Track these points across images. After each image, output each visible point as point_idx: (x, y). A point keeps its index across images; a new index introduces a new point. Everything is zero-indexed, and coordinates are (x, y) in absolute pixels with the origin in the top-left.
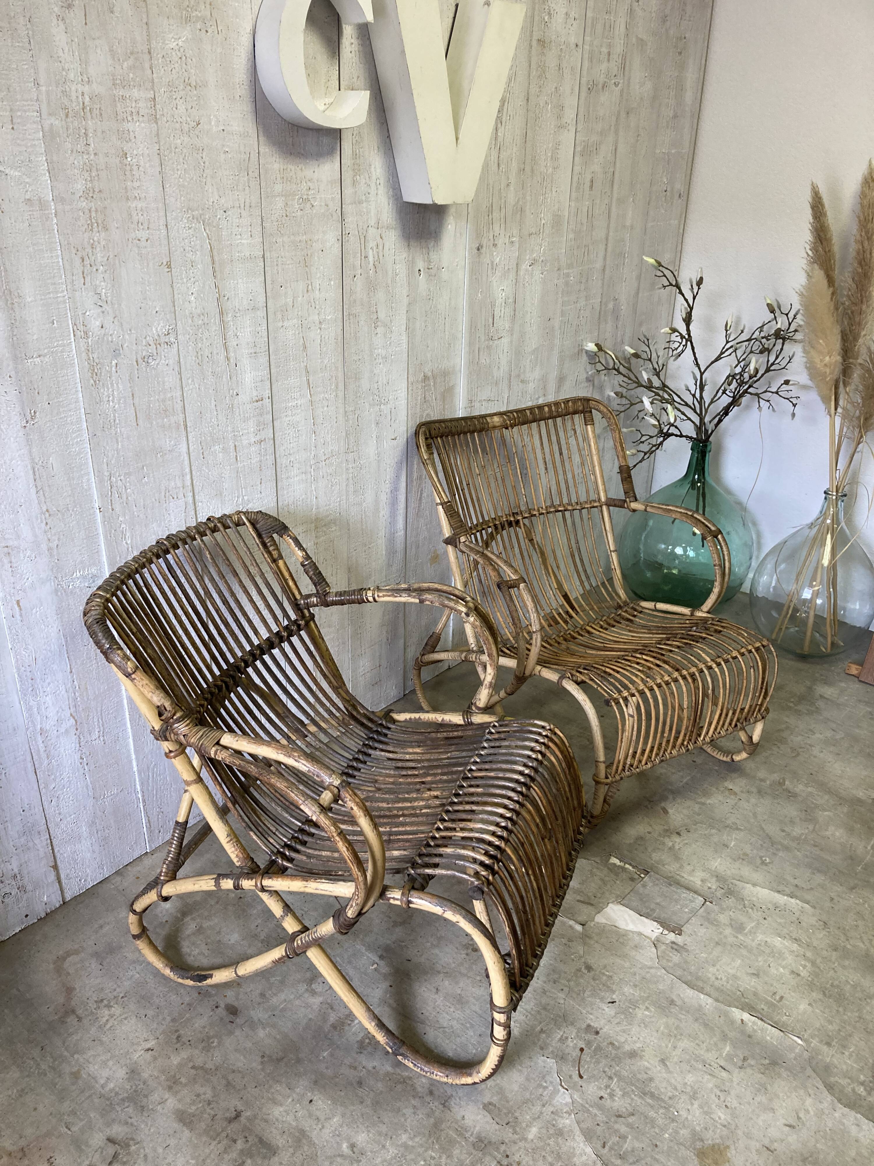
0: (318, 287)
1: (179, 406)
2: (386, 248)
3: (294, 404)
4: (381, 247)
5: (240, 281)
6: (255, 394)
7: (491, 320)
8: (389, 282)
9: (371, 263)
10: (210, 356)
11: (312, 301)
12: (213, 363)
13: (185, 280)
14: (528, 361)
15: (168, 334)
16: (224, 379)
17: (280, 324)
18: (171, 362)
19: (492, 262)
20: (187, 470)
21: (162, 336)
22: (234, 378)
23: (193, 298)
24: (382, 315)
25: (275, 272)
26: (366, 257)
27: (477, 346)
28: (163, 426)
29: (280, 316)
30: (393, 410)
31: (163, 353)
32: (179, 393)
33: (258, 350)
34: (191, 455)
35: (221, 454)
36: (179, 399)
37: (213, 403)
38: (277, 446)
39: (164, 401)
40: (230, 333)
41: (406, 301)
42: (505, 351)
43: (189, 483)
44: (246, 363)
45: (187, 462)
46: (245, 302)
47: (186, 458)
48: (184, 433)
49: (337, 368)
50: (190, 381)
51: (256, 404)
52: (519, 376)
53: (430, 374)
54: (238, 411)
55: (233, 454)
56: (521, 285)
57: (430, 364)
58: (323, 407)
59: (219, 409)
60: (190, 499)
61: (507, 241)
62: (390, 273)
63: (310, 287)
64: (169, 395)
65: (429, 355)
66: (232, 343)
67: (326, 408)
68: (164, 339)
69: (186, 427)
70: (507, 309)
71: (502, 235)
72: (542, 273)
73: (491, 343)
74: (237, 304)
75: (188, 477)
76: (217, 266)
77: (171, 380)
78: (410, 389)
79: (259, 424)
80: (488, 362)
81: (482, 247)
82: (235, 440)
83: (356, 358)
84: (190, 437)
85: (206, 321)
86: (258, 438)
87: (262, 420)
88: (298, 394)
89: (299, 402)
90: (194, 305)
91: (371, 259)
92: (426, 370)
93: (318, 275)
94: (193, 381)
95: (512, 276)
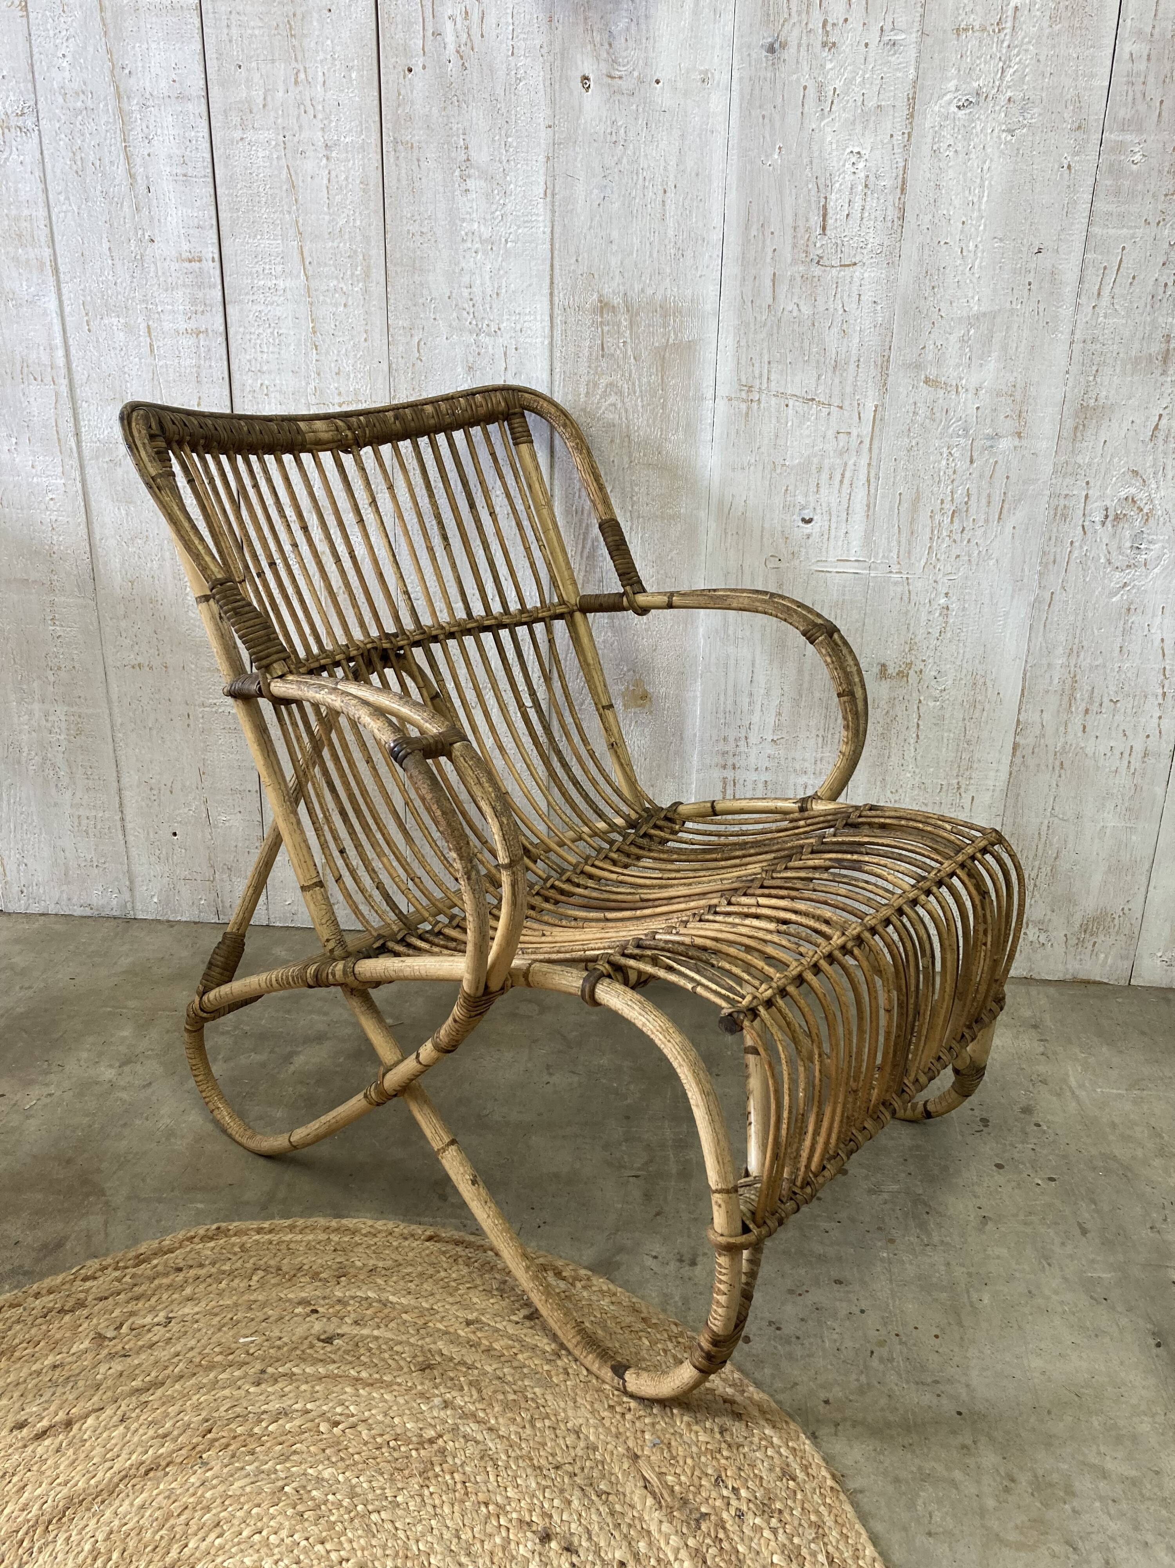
0: (321, 79)
1: (43, 234)
2: (491, 20)
3: (269, 284)
4: (475, 17)
5: (154, 46)
6: (185, 247)
7: (815, 220)
8: (500, 91)
9: (451, 48)
10: (98, 163)
11: (308, 103)
12: (104, 174)
13: (51, 33)
14: (953, 338)
15: (23, 114)
16: (126, 208)
17: (238, 134)
18: (28, 159)
19: (820, 87)
20: (58, 341)
21: (12, 117)
22: (145, 211)
23: (65, 64)
24: (481, 157)
25: (224, 37)
26: (437, 34)
27: (770, 271)
28: (16, 259)
29: (236, 120)
30: (511, 352)
31: (14, 143)
32: (42, 213)
33: (190, 172)
34: (68, 319)
35: (121, 334)
36: (42, 223)
37: (106, 245)
38: (232, 349)
39: (17, 219)
40: (137, 134)
41: (544, 136)
42: (867, 297)
43: (61, 362)
44: (166, 187)
45: (57, 328)
46: (163, 84)
47: (56, 321)
48: (51, 280)
49: (367, 239)
50: (62, 198)
51: (187, 264)
52: (918, 366)
53: (617, 301)
54: (153, 269)
55: (144, 340)
56: (926, 150)
57: (618, 279)
58: (336, 305)
59: (116, 258)
60: (64, 390)
61: (873, 37)
62: (501, 74)
63: (302, 76)
64: (26, 212)
65: (614, 261)
66: (140, 150)
67: (341, 308)
68: (14, 121)
69: (56, 271)
70: (871, 203)
71: (855, 23)
72: (1011, 132)
73: (817, 271)
74: (148, 84)
75: (60, 353)
76: (108, 15)
77: (30, 188)
78: (558, 320)
79: (194, 301)
80: (806, 310)
81: (783, 46)
82: (148, 318)
83: (415, 228)
84: (64, 291)
85: (90, 104)
86: (192, 325)
87: (200, 295)
88: (279, 268)
89: (281, 284)
90: (67, 75)
91: (450, 38)
92: (607, 290)
93: (321, 56)
94: (67, 198)
95: (893, 123)
